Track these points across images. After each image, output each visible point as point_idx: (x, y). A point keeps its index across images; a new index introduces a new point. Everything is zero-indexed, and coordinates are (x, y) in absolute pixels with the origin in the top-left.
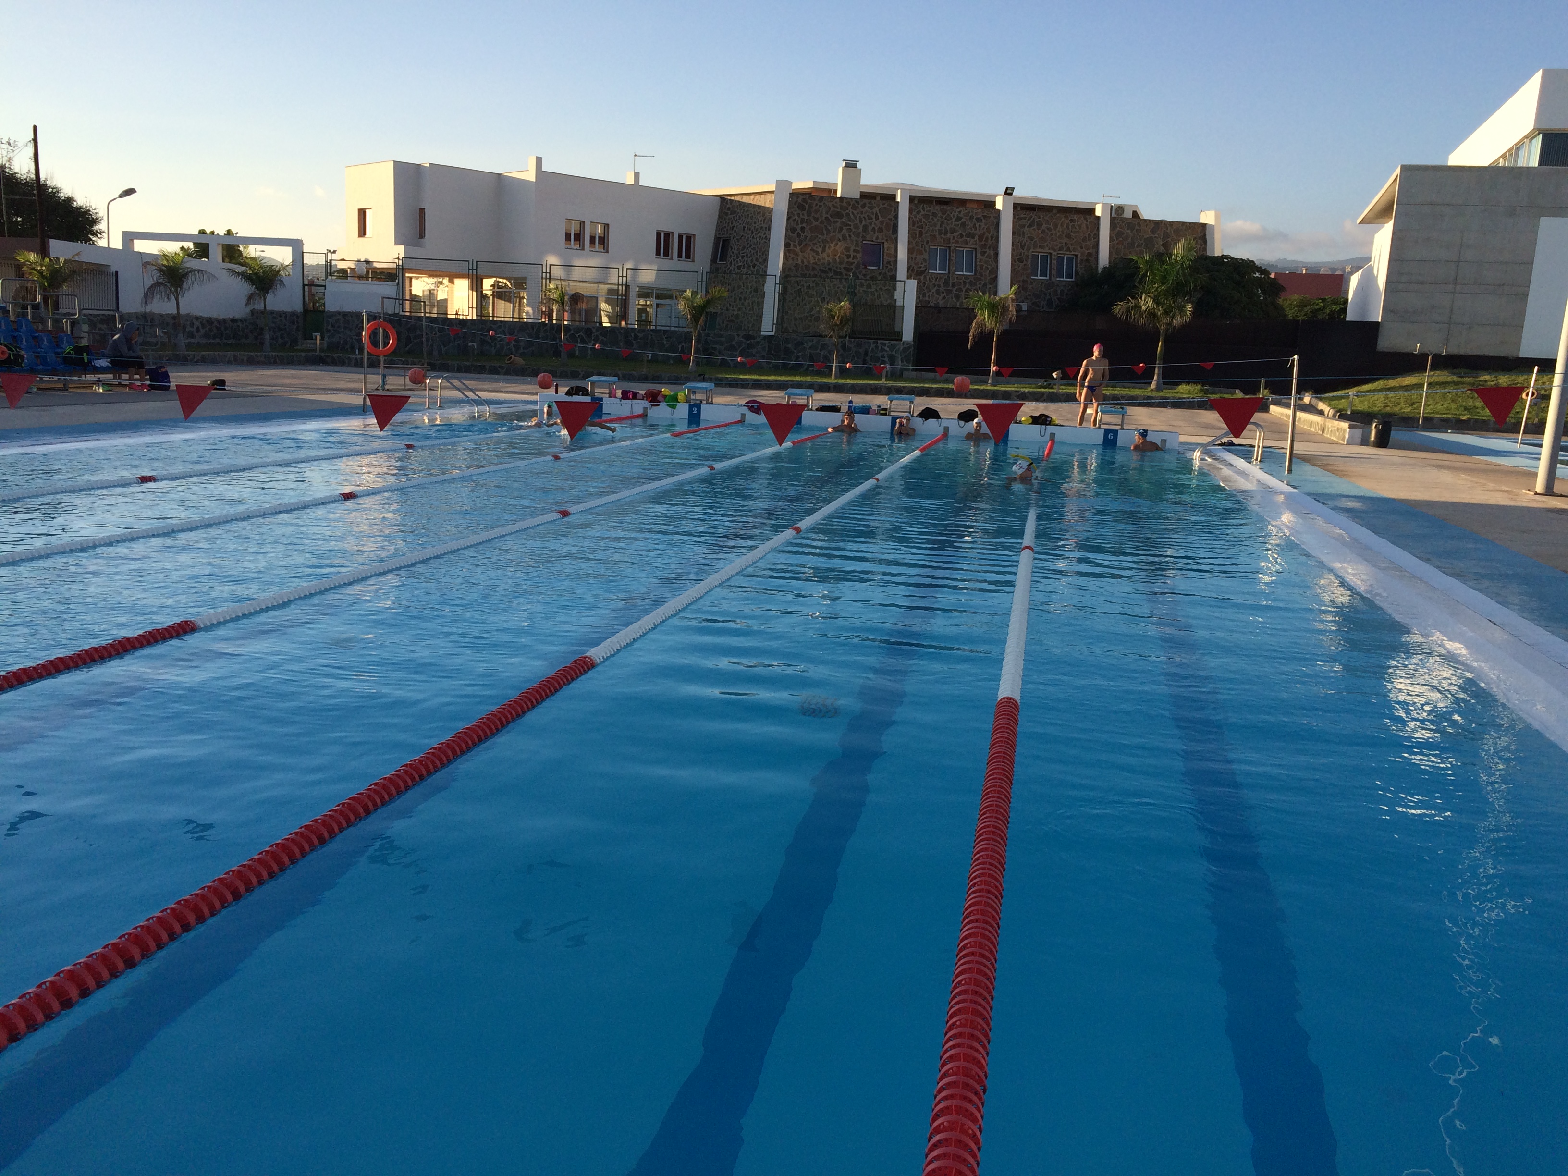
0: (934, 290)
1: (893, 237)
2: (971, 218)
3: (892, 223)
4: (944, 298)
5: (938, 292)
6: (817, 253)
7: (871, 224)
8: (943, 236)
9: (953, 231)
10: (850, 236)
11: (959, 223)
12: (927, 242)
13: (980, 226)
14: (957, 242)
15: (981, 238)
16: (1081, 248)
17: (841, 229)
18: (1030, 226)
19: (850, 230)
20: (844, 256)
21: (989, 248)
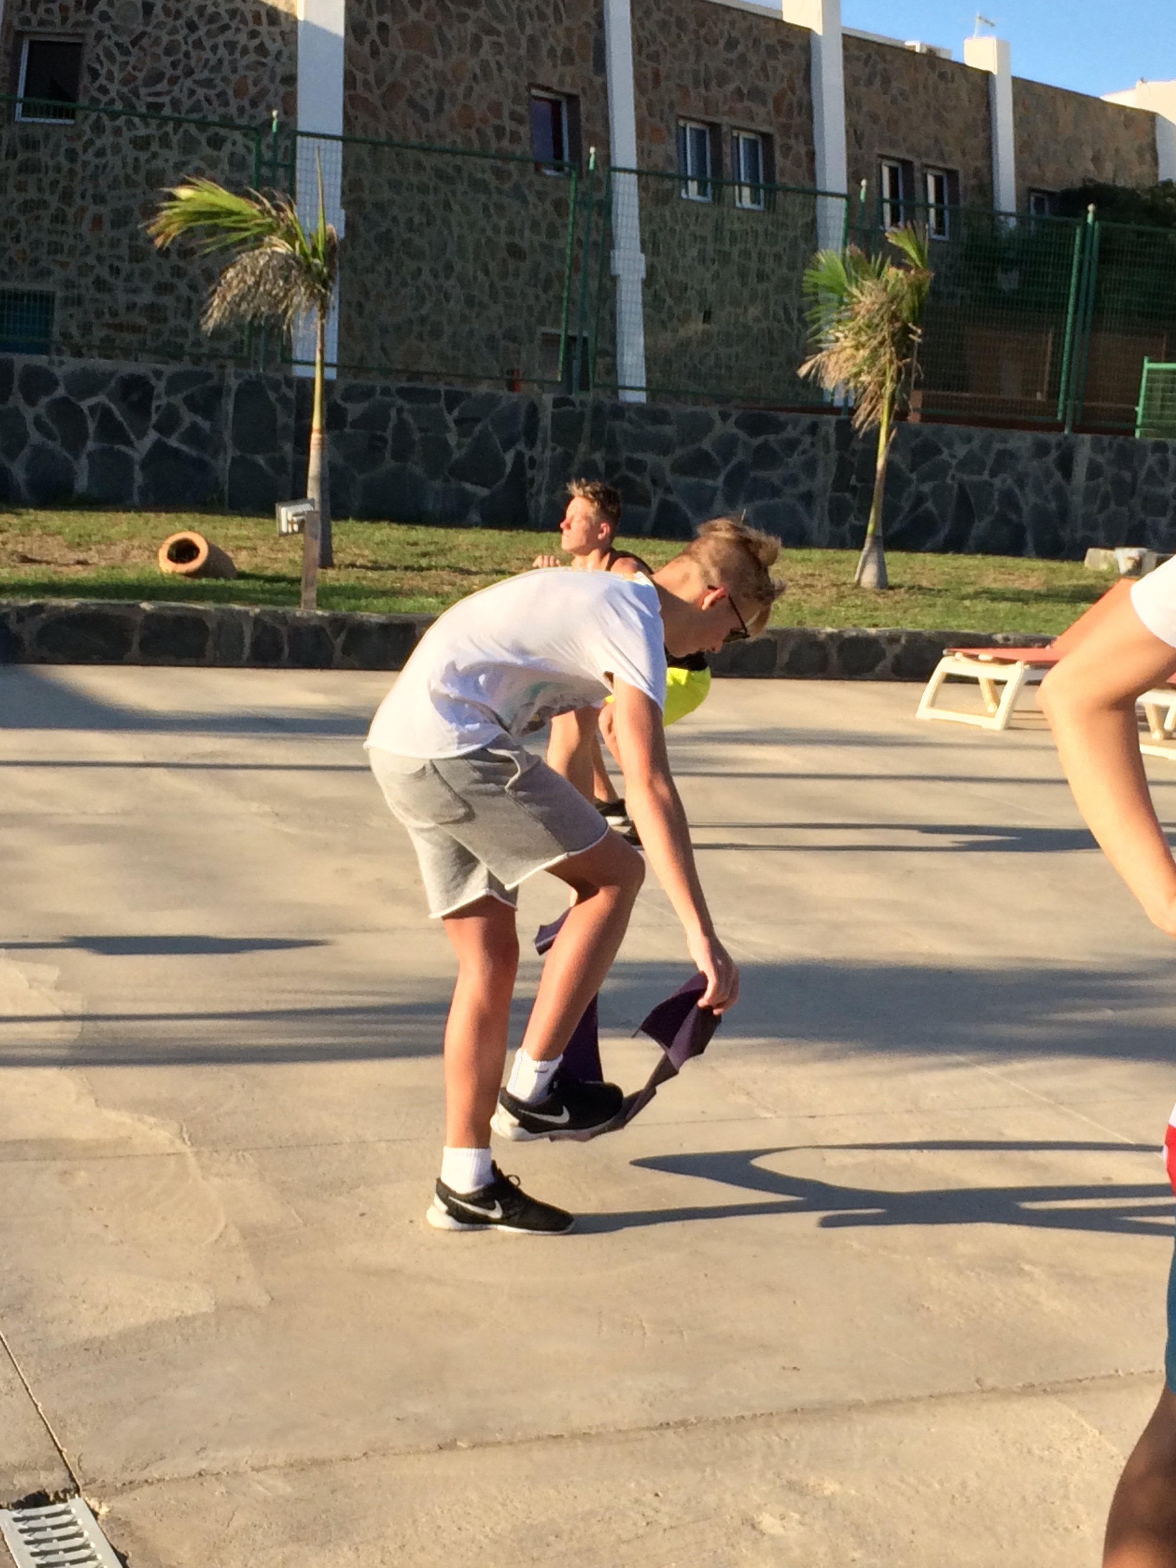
0: (694, 252)
1: (598, 80)
3: (591, 39)
4: (716, 276)
5: (702, 259)
6: (424, 115)
7: (545, 34)
8: (703, 91)
9: (722, 80)
10: (500, 68)
11: (733, 56)
12: (672, 106)
13: (775, 69)
15: (778, 103)
16: (964, 153)
17: (477, 43)
19: (498, 47)
20: (490, 132)
21: (797, 137)
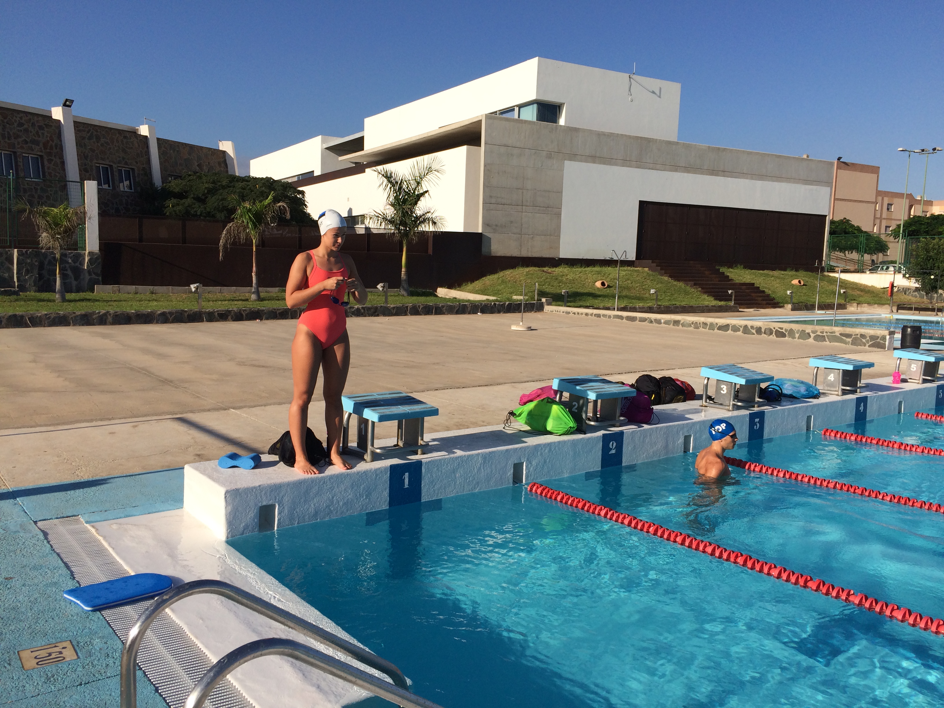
2: (33, 125)
8: (6, 140)
9: (17, 137)
11: (22, 129)
13: (43, 134)
14: (22, 148)
15: (45, 145)
16: (137, 163)
18: (90, 138)
21: (55, 156)
